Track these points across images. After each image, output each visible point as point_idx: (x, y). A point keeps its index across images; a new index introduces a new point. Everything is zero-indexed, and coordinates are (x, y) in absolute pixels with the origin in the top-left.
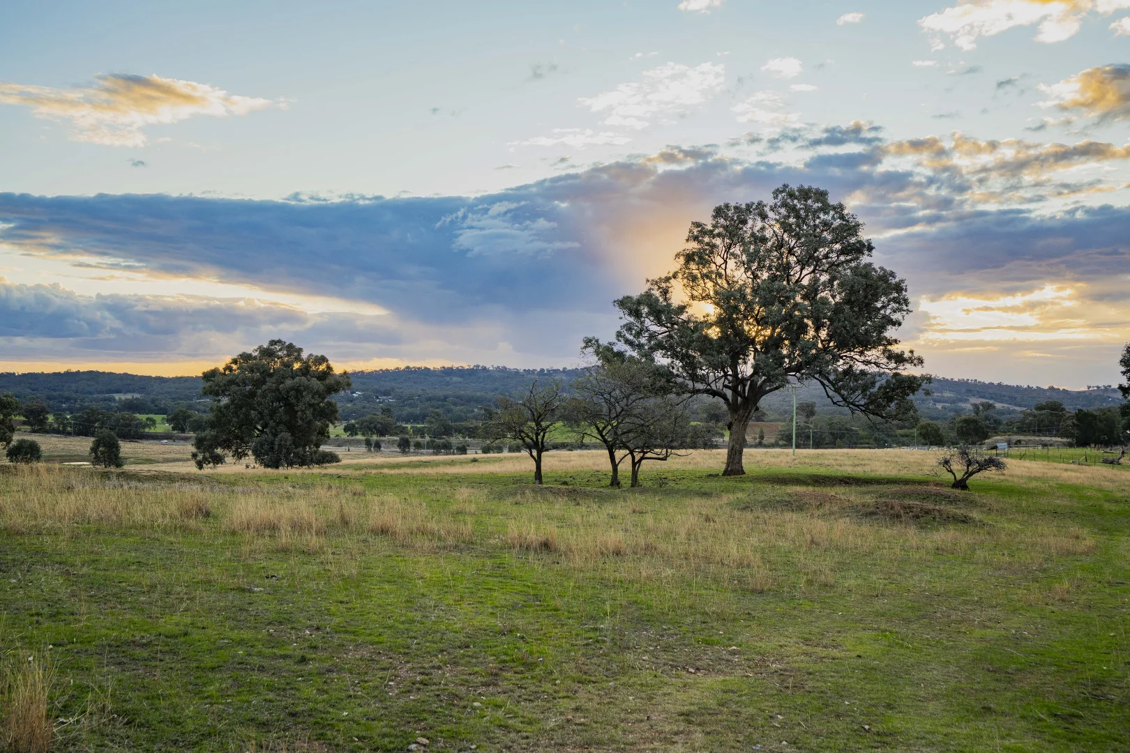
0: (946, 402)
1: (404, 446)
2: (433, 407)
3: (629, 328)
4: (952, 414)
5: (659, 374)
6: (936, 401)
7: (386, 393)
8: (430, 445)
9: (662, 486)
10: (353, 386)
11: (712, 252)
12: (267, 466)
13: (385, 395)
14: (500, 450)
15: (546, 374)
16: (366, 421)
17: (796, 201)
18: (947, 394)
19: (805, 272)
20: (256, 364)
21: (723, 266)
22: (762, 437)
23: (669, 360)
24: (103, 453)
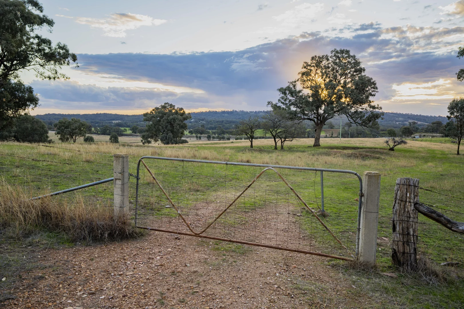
0: (400, 121)
1: (209, 138)
2: (218, 124)
3: (282, 98)
4: (401, 126)
5: (292, 113)
6: (396, 121)
7: (203, 120)
8: (217, 138)
9: (291, 150)
10: (192, 118)
11: (310, 72)
12: (165, 144)
13: (202, 120)
14: (241, 139)
15: (257, 113)
16: (196, 130)
17: (339, 54)
18: (400, 119)
19: (341, 79)
20: (160, 111)
21: (314, 77)
22: (332, 134)
23: (296, 109)
24: (113, 140)
